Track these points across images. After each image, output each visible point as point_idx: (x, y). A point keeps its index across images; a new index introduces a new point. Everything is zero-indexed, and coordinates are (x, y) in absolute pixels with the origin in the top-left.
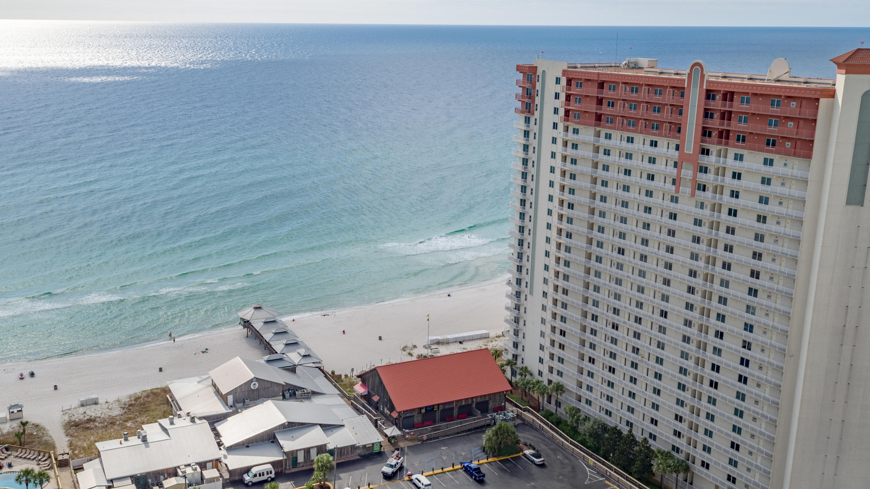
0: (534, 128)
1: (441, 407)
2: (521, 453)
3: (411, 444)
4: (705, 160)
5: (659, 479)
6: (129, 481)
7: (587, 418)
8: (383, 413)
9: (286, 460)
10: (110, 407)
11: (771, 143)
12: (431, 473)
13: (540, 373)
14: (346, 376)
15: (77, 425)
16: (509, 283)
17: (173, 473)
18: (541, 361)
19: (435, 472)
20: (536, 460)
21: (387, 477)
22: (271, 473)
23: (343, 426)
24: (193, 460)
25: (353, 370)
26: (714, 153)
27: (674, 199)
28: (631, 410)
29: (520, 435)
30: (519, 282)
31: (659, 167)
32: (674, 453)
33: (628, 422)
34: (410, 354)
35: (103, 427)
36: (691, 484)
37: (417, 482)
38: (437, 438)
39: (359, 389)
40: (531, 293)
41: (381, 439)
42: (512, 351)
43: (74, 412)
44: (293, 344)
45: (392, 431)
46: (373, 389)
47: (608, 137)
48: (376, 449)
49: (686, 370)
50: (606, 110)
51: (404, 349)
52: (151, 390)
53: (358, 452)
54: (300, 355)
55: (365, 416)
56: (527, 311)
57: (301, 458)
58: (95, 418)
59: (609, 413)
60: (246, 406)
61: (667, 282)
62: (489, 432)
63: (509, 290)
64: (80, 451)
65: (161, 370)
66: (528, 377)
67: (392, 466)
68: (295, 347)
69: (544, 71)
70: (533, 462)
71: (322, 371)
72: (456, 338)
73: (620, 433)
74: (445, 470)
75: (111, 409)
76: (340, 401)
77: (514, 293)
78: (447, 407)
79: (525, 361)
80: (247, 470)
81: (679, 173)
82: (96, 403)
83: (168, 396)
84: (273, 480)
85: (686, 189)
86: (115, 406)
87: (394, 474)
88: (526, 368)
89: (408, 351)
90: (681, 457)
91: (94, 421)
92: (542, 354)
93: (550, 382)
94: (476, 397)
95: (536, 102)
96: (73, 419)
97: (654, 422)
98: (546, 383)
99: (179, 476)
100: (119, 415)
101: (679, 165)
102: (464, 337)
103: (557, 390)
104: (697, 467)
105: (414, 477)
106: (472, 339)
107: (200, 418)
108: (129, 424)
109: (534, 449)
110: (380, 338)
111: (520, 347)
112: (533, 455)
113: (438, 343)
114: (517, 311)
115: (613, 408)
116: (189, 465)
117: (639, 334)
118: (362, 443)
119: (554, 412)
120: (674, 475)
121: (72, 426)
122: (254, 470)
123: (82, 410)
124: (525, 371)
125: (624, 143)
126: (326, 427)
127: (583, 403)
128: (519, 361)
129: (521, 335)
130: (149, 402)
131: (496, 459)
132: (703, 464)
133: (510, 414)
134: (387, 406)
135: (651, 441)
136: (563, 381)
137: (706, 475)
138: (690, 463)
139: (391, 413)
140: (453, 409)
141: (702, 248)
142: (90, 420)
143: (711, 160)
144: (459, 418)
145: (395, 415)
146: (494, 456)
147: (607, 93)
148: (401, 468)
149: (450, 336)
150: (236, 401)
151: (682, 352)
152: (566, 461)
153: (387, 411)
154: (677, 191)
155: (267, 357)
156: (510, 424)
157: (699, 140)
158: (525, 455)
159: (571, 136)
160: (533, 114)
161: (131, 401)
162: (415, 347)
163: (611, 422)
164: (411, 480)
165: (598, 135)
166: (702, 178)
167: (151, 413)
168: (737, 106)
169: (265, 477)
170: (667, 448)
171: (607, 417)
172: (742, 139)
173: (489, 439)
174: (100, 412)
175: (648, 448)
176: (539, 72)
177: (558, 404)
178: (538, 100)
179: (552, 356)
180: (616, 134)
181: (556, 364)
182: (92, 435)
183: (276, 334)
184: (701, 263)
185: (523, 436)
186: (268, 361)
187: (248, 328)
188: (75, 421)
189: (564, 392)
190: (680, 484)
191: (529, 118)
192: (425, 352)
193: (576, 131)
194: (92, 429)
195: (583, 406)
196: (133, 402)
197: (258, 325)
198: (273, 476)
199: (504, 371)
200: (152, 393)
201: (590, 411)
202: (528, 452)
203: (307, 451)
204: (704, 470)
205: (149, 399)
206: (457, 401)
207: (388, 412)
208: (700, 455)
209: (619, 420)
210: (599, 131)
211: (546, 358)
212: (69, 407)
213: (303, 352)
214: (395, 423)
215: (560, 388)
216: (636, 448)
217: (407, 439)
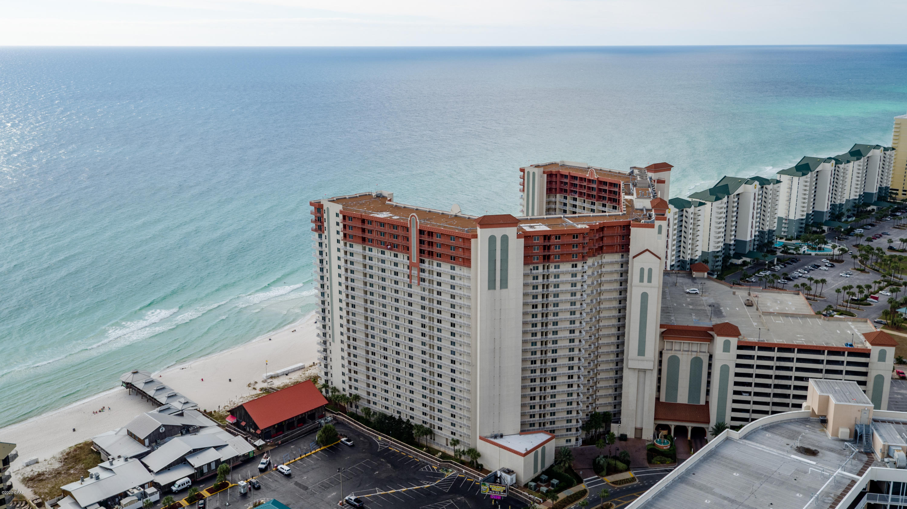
0: (325, 241)
1: (287, 422)
2: (339, 441)
3: (272, 448)
4: (423, 266)
5: (417, 441)
6: (97, 505)
7: (375, 413)
8: (249, 432)
9: (196, 473)
10: (50, 463)
11: (453, 258)
12: (288, 463)
13: (344, 390)
14: (215, 411)
15: (31, 479)
16: (318, 335)
17: (125, 495)
18: (344, 382)
19: (291, 462)
20: (349, 443)
21: (262, 471)
22: (189, 482)
23: (227, 445)
24: (137, 484)
25: (219, 407)
26: (427, 262)
27: (410, 286)
28: (399, 404)
29: (337, 430)
30: (325, 335)
31: (399, 268)
32: (424, 425)
33: (398, 411)
34: (255, 389)
35: (53, 477)
36: (434, 440)
37: (281, 470)
38: (287, 441)
39: (230, 420)
40: (333, 341)
41: (254, 449)
42: (324, 378)
43: (23, 471)
44: (173, 396)
45: (259, 442)
46: (240, 418)
47: (370, 250)
48: (251, 455)
49: (425, 379)
50: (367, 235)
51: (249, 385)
52: (76, 446)
53: (240, 459)
54: (181, 403)
55: (240, 436)
56: (332, 352)
57: (205, 470)
58: (43, 472)
59: (387, 408)
60: (158, 445)
61: (411, 331)
62: (319, 433)
63: (319, 340)
64: (45, 496)
65: (74, 430)
66: (337, 393)
67: (263, 463)
68: (175, 398)
69: (328, 208)
70: (347, 444)
71: (199, 411)
72: (283, 372)
73: (394, 418)
74: (296, 459)
75: (51, 464)
76: (220, 429)
77: (322, 341)
78: (290, 421)
79: (333, 383)
80: (173, 483)
81: (411, 272)
82: (37, 462)
83: (92, 447)
84: (190, 487)
85: (415, 281)
86: (53, 461)
87: (266, 468)
88: (335, 388)
89: (252, 387)
90: (427, 426)
91: (43, 474)
92: (344, 378)
93: (351, 394)
94: (307, 412)
95: (325, 226)
96: (26, 476)
97: (412, 409)
98: (348, 395)
99: (130, 496)
100: (60, 467)
101: (410, 268)
102: (288, 370)
103: (356, 399)
104: (436, 430)
105: (279, 467)
106: (294, 371)
107: (131, 458)
108: (72, 471)
109: (346, 437)
110: (230, 380)
111: (329, 375)
112: (347, 441)
113: (272, 377)
114: (325, 353)
115: (389, 405)
116: (135, 488)
117: (399, 361)
118: (242, 454)
119: (355, 412)
120: (425, 436)
121: (28, 481)
122: (178, 483)
123: (29, 469)
124: (335, 390)
125: (380, 254)
126: (217, 448)
127: (372, 404)
128: (330, 383)
129: (329, 367)
130: (78, 454)
131: (325, 447)
132: (439, 428)
133: (329, 419)
134: (252, 427)
135: (411, 420)
136: (358, 392)
137: (441, 433)
138: (432, 429)
139: (255, 431)
140: (294, 421)
141: (426, 312)
142: (39, 475)
143: (426, 266)
144: (298, 427)
145: (259, 432)
146: (324, 446)
147: (367, 226)
148: (270, 463)
149: (279, 372)
150: (150, 443)
151: (423, 369)
152: (366, 441)
153: (252, 430)
154: (411, 282)
155: (159, 409)
156: (330, 424)
157: (419, 256)
158: (342, 442)
159: (348, 248)
160: (324, 233)
161: (63, 456)
162: (256, 383)
163: (389, 413)
164: (277, 470)
165: (364, 249)
166: (422, 275)
167: (84, 462)
168: (435, 239)
169: (186, 485)
170: (420, 423)
171: (386, 410)
172: (440, 255)
173: (321, 436)
174: (44, 468)
175: (410, 425)
176: (325, 208)
177: (357, 407)
178: (326, 224)
179: (350, 379)
180: (375, 250)
181: (353, 383)
182: (48, 483)
183: (157, 390)
184: (427, 320)
185: (339, 430)
186: (160, 411)
187: (130, 388)
188: (27, 477)
189: (360, 399)
190: (428, 441)
191: (321, 235)
192: (265, 385)
193: (351, 246)
194: (45, 480)
195: (372, 406)
196: (66, 457)
197: (140, 386)
198: (190, 484)
199: (322, 392)
200: (79, 448)
201: (376, 408)
202: (343, 439)
203: (209, 465)
204: (440, 431)
205: (77, 452)
206: (296, 417)
207: (254, 431)
208: (437, 423)
209: (393, 411)
210: (365, 247)
211: (347, 380)
212: (18, 469)
213: (183, 401)
214: (259, 437)
215: (357, 397)
216: (404, 426)
217: (269, 446)
